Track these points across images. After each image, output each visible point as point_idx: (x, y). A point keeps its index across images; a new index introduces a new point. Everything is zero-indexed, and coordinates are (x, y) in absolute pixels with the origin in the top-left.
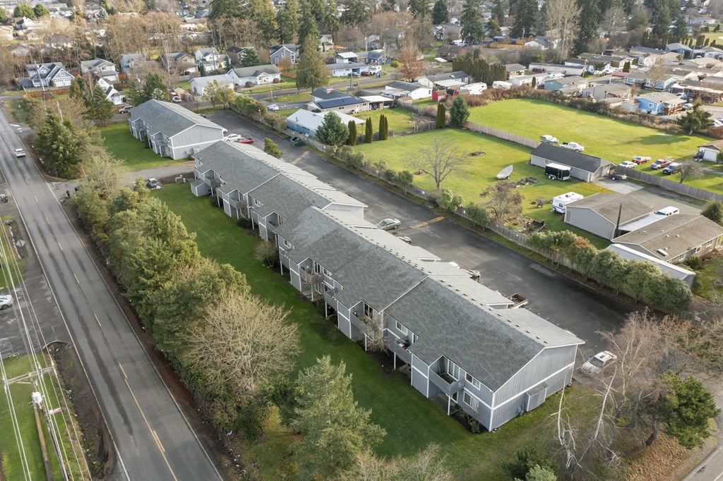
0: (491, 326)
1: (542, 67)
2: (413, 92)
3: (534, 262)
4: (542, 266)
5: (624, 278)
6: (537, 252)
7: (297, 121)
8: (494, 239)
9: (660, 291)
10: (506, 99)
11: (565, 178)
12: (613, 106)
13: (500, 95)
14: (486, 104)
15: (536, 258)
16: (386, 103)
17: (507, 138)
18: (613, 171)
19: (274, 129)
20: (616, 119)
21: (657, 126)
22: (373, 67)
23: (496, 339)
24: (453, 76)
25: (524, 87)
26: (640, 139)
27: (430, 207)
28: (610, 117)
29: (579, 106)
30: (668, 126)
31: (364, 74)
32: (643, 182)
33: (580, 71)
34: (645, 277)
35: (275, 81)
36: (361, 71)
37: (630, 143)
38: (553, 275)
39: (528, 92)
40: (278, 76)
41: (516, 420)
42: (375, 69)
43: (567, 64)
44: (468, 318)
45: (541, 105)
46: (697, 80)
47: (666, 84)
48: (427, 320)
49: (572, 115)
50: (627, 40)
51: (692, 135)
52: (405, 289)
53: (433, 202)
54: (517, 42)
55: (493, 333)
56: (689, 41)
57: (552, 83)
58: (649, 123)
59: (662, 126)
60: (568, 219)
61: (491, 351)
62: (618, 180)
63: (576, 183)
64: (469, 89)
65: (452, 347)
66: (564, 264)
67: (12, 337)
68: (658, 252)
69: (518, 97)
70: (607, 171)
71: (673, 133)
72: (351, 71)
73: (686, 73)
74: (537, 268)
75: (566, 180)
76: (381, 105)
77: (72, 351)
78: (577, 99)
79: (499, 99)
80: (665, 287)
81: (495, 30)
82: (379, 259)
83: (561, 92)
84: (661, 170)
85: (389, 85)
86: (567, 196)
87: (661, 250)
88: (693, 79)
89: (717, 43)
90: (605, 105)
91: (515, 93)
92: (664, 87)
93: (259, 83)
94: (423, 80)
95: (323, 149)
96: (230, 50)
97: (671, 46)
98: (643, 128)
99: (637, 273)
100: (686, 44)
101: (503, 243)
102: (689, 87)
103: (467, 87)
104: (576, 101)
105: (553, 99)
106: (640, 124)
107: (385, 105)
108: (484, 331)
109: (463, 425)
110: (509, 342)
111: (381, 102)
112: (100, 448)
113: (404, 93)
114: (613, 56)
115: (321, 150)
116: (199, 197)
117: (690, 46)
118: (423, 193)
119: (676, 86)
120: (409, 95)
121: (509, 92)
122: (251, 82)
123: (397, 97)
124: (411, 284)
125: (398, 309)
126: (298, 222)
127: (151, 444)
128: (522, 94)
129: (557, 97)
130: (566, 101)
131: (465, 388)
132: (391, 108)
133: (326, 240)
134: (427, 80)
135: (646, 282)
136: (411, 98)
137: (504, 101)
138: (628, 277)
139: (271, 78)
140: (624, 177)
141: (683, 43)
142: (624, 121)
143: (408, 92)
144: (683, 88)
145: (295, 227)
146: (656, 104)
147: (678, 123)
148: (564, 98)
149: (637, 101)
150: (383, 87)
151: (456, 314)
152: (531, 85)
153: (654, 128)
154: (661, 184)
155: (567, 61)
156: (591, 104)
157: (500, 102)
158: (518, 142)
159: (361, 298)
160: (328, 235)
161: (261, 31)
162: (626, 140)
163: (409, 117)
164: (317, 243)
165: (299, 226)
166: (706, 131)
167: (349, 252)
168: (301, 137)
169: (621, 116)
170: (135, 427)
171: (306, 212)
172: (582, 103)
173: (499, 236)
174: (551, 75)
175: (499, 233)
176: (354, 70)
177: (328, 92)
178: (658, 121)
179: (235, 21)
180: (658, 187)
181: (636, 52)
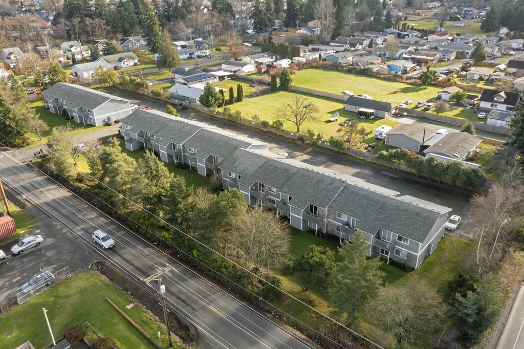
0: (402, 207)
1: (317, 47)
2: (244, 68)
3: (383, 170)
4: (388, 172)
5: (446, 172)
6: (381, 164)
7: (177, 92)
8: (351, 158)
9: (471, 177)
10: (305, 69)
11: (372, 117)
12: (375, 70)
13: (301, 66)
14: (294, 73)
15: (382, 167)
16: (229, 76)
17: (321, 95)
18: (397, 111)
19: (158, 99)
20: (379, 78)
21: (406, 82)
22: (204, 51)
23: (409, 213)
24: (265, 55)
25: (314, 60)
26: (400, 90)
27: (299, 143)
28: (375, 77)
29: (353, 71)
30: (412, 81)
31: (199, 57)
32: (416, 116)
33: (342, 49)
34: (460, 169)
35: (135, 65)
36: (196, 54)
37: (395, 93)
38: (397, 176)
39: (317, 64)
40: (136, 61)
41: (426, 260)
42: (206, 53)
43: (331, 44)
44: (386, 204)
45: (329, 72)
46: (414, 51)
47: (398, 55)
48: (360, 209)
49: (351, 77)
50: (362, 27)
51: (428, 86)
52: (336, 193)
53: (301, 139)
54: (289, 30)
55: (406, 211)
56: (397, 26)
57: (331, 57)
58: (401, 80)
59: (409, 81)
60: (388, 142)
61: (409, 221)
62: (402, 116)
63: (379, 120)
64: (281, 63)
65: (384, 222)
66: (400, 169)
67: (59, 264)
68: (454, 155)
69: (312, 67)
70: (393, 111)
71: (416, 85)
72: (188, 55)
73: (408, 48)
74: (386, 173)
75: (373, 119)
76: (226, 78)
77: (113, 267)
78: (351, 67)
79: (301, 70)
80: (473, 174)
81: (272, 22)
82: (308, 176)
83: (340, 63)
84: (423, 108)
85: (224, 63)
86: (383, 128)
87: (455, 154)
88: (412, 51)
89: (414, 28)
90: (371, 70)
91: (309, 65)
92: (397, 57)
93: (123, 67)
94: (246, 59)
95: (204, 110)
96: (88, 42)
97: (388, 30)
98: (398, 83)
99: (454, 168)
100: (396, 29)
101: (358, 161)
102: (413, 56)
103: (279, 62)
104: (351, 68)
105: (335, 68)
106: (395, 81)
107: (228, 77)
108: (400, 210)
109: (399, 268)
110: (418, 214)
111: (225, 76)
112: (179, 324)
113: (237, 68)
114: (356, 37)
115: (203, 111)
116: (134, 151)
117: (398, 30)
118: (292, 134)
119: (404, 55)
120: (241, 70)
121: (306, 64)
122: (117, 66)
123: (234, 72)
124: (338, 189)
125: (337, 205)
126: (235, 159)
127: (214, 314)
128: (314, 65)
129: (338, 66)
130: (345, 68)
131: (396, 246)
132: (232, 79)
133: (262, 169)
134: (249, 58)
135: (461, 173)
136: (244, 72)
137: (304, 71)
138: (449, 171)
139: (132, 63)
140: (405, 114)
141: (394, 28)
142: (384, 79)
143: (240, 68)
144: (409, 57)
145: (234, 163)
146: (400, 68)
147: (418, 79)
148: (342, 67)
149: (388, 66)
150: (220, 64)
151: (377, 203)
152: (318, 59)
153: (404, 83)
154: (427, 116)
155: (331, 42)
156: (361, 70)
157: (302, 71)
158: (329, 96)
159: (308, 202)
160: (263, 166)
161: (109, 28)
162: (393, 91)
163: (249, 85)
164: (257, 171)
165: (237, 162)
166: (434, 82)
167: (284, 175)
168: (184, 103)
169: (382, 76)
170: (196, 306)
171: (237, 152)
172: (355, 69)
173: (353, 156)
174: (328, 52)
175: (353, 155)
176: (190, 54)
177: (186, 71)
178: (405, 78)
179: (88, 21)
180: (425, 118)
181: (370, 35)
